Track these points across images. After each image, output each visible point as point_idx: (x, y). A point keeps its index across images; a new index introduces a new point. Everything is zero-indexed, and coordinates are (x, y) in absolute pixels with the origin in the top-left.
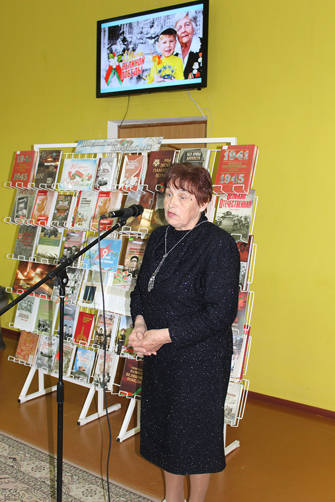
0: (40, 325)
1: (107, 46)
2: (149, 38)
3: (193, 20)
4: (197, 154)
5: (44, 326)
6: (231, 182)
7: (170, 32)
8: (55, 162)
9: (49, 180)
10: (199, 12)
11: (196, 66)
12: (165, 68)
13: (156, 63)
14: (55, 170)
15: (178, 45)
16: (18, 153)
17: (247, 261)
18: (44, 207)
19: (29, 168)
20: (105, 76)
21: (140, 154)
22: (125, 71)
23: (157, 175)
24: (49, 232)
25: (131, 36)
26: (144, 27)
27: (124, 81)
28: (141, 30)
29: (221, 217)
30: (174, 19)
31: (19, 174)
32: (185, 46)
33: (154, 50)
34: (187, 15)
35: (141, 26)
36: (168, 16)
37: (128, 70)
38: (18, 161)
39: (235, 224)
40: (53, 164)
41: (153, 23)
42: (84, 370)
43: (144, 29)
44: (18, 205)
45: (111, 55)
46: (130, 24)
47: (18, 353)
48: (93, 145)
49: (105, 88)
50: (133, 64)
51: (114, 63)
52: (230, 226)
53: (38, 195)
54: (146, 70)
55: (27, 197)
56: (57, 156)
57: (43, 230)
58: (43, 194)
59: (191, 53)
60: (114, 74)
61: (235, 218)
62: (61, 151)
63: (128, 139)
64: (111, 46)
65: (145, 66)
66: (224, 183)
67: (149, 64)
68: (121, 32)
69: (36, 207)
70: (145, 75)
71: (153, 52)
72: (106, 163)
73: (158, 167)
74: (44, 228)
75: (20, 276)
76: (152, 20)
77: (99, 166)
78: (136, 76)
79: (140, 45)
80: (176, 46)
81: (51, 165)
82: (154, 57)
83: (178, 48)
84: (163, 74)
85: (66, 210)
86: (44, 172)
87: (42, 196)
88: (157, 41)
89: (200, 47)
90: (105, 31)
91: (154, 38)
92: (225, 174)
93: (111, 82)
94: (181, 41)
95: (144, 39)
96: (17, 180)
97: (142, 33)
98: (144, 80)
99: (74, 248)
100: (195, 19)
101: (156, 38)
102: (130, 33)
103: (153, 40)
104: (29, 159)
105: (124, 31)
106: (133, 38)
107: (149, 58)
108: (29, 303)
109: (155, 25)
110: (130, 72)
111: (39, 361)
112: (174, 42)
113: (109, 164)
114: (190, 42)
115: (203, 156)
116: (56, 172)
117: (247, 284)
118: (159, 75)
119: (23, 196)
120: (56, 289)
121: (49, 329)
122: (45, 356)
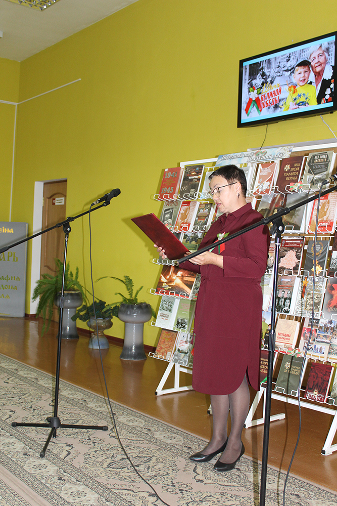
0: (178, 323)
1: (247, 81)
2: (285, 71)
3: (326, 50)
4: (323, 157)
5: (182, 324)
7: (305, 64)
8: (198, 175)
9: (192, 191)
10: (332, 43)
11: (328, 91)
12: (300, 96)
13: (292, 92)
14: (197, 182)
15: (312, 74)
16: (166, 170)
18: (187, 216)
19: (174, 182)
20: (245, 108)
21: (273, 162)
22: (263, 101)
23: (287, 178)
24: (191, 238)
25: (269, 70)
26: (281, 61)
27: (262, 111)
28: (278, 65)
30: (308, 52)
31: (166, 188)
32: (318, 75)
33: (290, 81)
34: (321, 47)
35: (278, 60)
36: (303, 50)
37: (266, 101)
38: (166, 178)
40: (196, 177)
41: (290, 57)
43: (281, 63)
44: (164, 216)
45: (251, 89)
46: (269, 60)
47: (158, 351)
48: (232, 158)
49: (245, 119)
50: (271, 95)
51: (254, 95)
53: (182, 206)
54: (283, 99)
55: (172, 209)
56: (200, 170)
57: (186, 236)
58: (186, 205)
59: (324, 80)
60: (254, 105)
62: (203, 165)
63: (263, 150)
64: (251, 81)
65: (281, 96)
67: (286, 93)
68: (260, 67)
69: (180, 216)
70: (282, 104)
71: (289, 82)
73: (289, 171)
74: (187, 235)
75: (163, 279)
76: (288, 55)
78: (273, 105)
79: (277, 78)
80: (310, 76)
81: (194, 178)
82: (290, 87)
83: (312, 77)
84: (298, 101)
85: (205, 217)
86: (189, 184)
87: (185, 207)
88: (293, 72)
89: (332, 74)
90: (246, 69)
91: (290, 70)
93: (250, 112)
94: (314, 70)
95: (281, 72)
96: (165, 192)
97: (279, 67)
98: (281, 108)
100: (328, 49)
101: (292, 70)
102: (269, 68)
103: (290, 72)
104: (175, 175)
105: (263, 67)
106: (272, 72)
107: (285, 89)
108: (170, 304)
109: (291, 59)
110: (268, 102)
111: (176, 357)
112: (308, 72)
114: (323, 71)
115: (329, 158)
116: (199, 184)
118: (294, 102)
119: (169, 208)
120: (194, 289)
121: (186, 326)
122: (182, 352)
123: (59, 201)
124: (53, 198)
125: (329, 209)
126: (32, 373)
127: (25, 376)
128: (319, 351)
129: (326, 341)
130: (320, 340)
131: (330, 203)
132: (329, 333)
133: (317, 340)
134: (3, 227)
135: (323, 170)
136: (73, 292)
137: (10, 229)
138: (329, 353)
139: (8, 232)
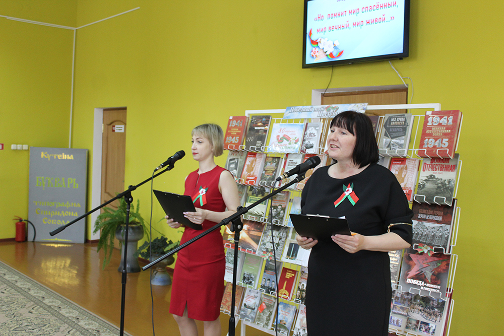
0: (244, 278)
4: (401, 119)
5: (248, 279)
6: (435, 147)
8: (264, 126)
9: (259, 143)
14: (264, 134)
16: (231, 118)
17: (450, 224)
18: (253, 168)
19: (240, 132)
24: (257, 191)
29: (425, 180)
31: (231, 137)
38: (230, 126)
39: (439, 187)
40: (263, 128)
42: (285, 324)
44: (229, 165)
47: (223, 303)
48: (301, 111)
52: (432, 189)
53: (248, 156)
56: (266, 121)
57: (251, 189)
58: (252, 156)
61: (439, 182)
62: (270, 116)
63: (334, 106)
66: (428, 148)
69: (246, 168)
72: (313, 128)
74: (253, 187)
75: (228, 231)
77: (306, 130)
81: (261, 130)
85: (274, 171)
86: (254, 135)
87: (251, 158)
92: (429, 139)
96: (229, 142)
99: (280, 207)
104: (240, 124)
111: (243, 312)
113: (315, 129)
115: (408, 121)
116: (265, 136)
117: (450, 247)
119: (234, 158)
120: (261, 245)
121: (253, 282)
122: (249, 307)
123: (119, 129)
124: (113, 124)
125: (407, 176)
126: (93, 322)
127: (86, 327)
128: (395, 323)
129: (403, 313)
130: (396, 312)
131: (408, 169)
132: (406, 304)
133: (394, 311)
134: (63, 154)
135: (401, 134)
136: (134, 226)
137: (70, 156)
138: (407, 327)
139: (68, 158)
